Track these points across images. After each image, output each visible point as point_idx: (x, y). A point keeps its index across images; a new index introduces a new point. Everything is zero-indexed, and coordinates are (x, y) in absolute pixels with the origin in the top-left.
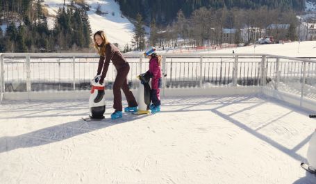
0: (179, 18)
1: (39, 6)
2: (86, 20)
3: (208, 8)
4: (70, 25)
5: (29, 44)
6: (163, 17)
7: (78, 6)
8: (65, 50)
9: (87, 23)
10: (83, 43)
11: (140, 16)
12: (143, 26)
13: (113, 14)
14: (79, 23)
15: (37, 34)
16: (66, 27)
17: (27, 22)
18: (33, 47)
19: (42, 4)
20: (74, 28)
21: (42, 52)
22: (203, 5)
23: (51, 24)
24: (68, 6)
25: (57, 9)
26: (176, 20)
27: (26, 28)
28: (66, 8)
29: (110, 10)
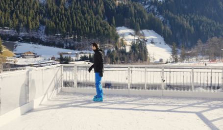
0: (199, 43)
1: (122, 40)
2: (145, 47)
3: (218, 37)
4: (137, 49)
5: (117, 59)
6: (189, 44)
7: (141, 40)
8: (134, 62)
9: (146, 48)
10: (144, 59)
11: (174, 44)
12: (176, 49)
13: (160, 43)
14: (142, 48)
15: (121, 54)
16: (135, 51)
17: (116, 48)
18: (119, 61)
19: (124, 39)
20: (139, 51)
21: (123, 63)
22: (215, 36)
23: (128, 49)
24: (137, 40)
25: (131, 42)
26: (197, 45)
27: (116, 52)
28: (135, 41)
29: (159, 41)
